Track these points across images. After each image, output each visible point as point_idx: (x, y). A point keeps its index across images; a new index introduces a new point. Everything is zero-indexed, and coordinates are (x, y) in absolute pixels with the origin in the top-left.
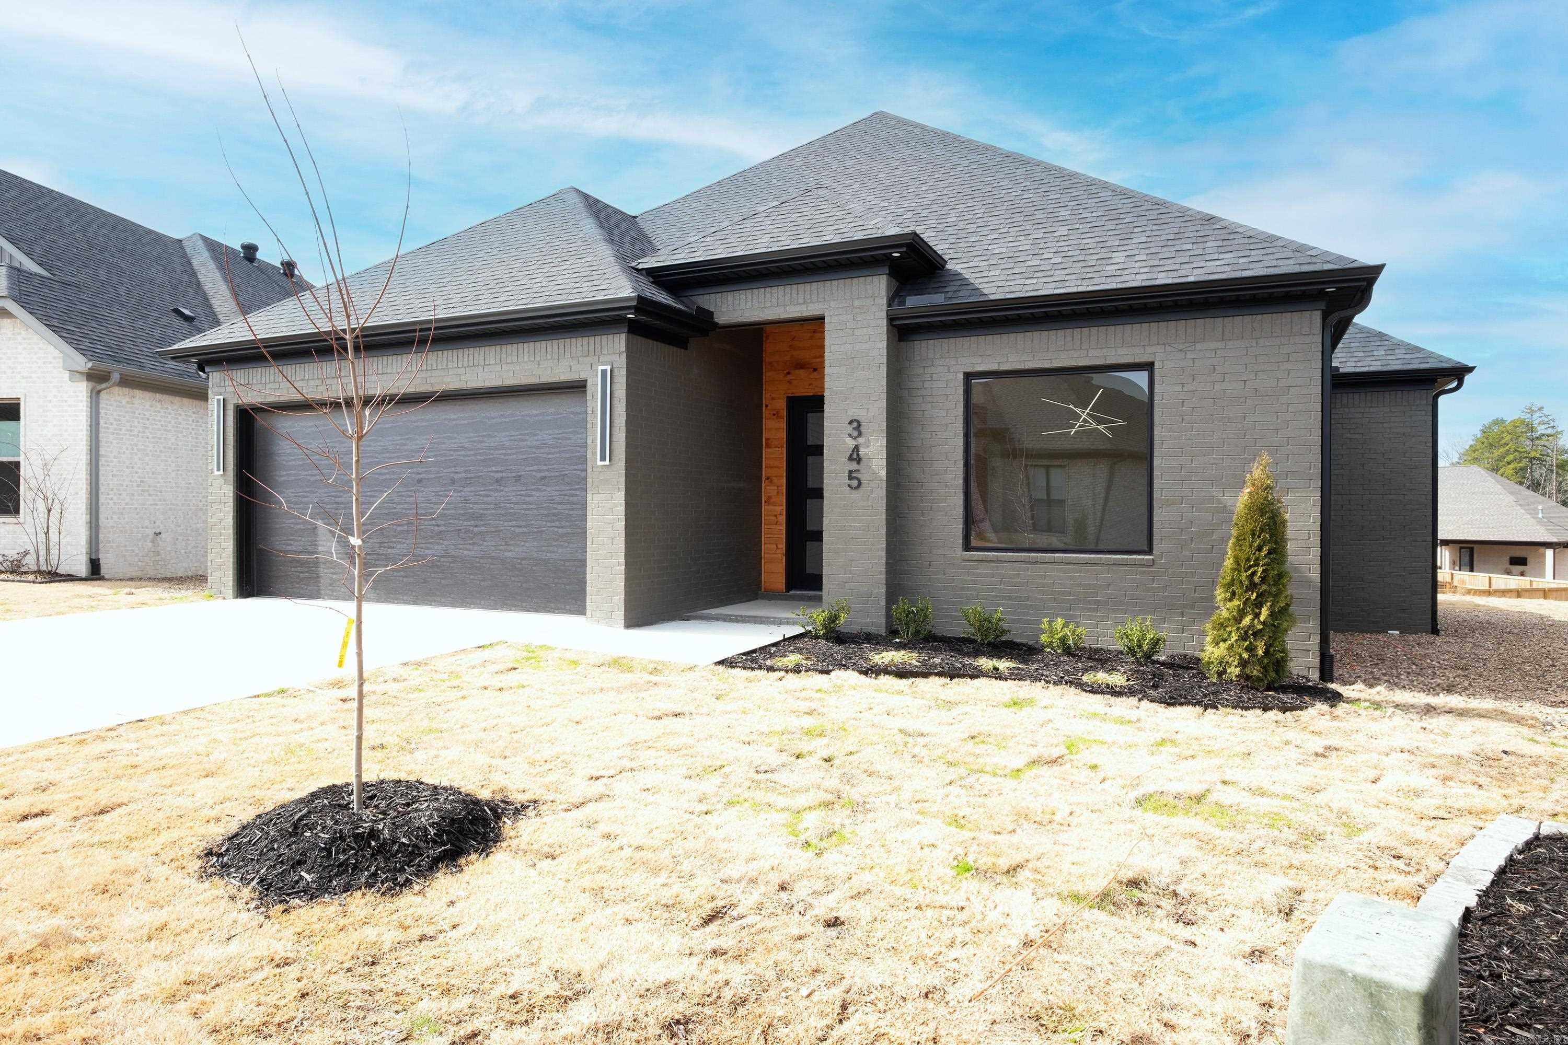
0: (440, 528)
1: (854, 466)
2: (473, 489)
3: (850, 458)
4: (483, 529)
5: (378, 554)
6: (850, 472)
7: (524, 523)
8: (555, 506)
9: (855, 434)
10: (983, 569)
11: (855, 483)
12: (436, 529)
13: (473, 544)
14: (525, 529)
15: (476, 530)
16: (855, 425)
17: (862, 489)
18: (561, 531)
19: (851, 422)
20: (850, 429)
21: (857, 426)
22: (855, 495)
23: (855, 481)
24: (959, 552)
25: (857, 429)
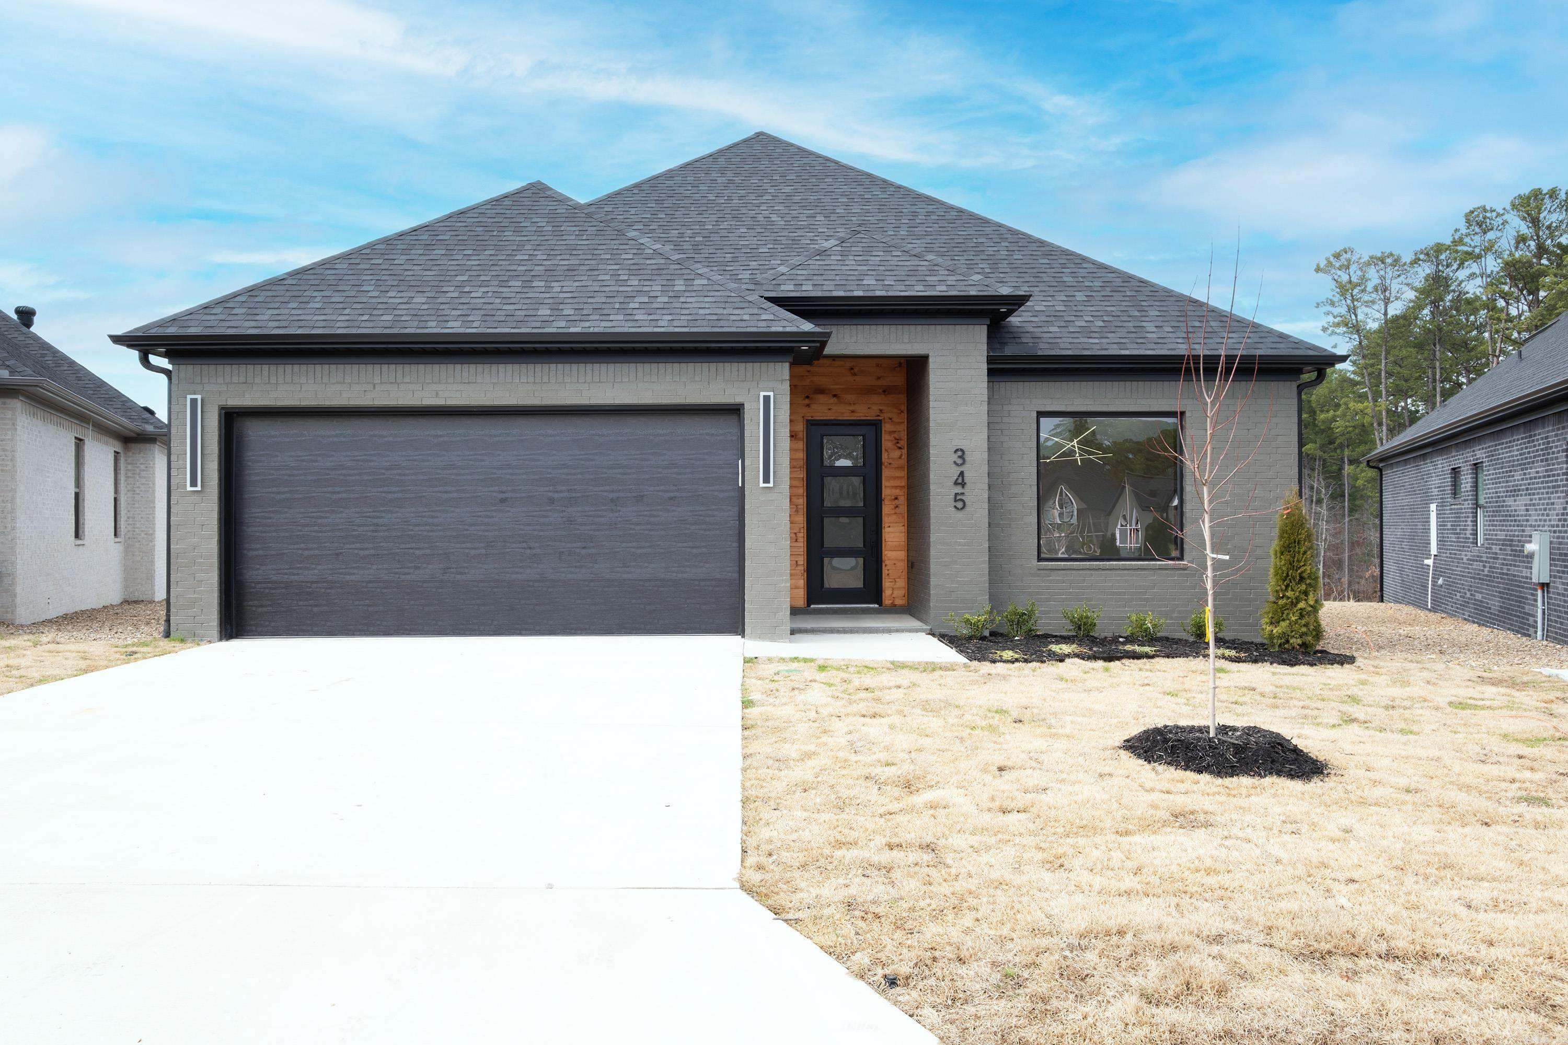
0: (534, 551)
1: (959, 489)
2: (579, 509)
3: (956, 483)
4: (594, 551)
5: (442, 581)
6: (956, 494)
7: (648, 544)
8: (688, 526)
9: (959, 461)
10: (1055, 576)
11: (960, 505)
12: (528, 551)
13: (581, 567)
14: (649, 550)
15: (584, 552)
16: (960, 453)
17: (967, 509)
18: (694, 551)
19: (956, 451)
20: (954, 457)
21: (961, 454)
22: (960, 515)
23: (960, 502)
24: (1034, 562)
25: (961, 457)
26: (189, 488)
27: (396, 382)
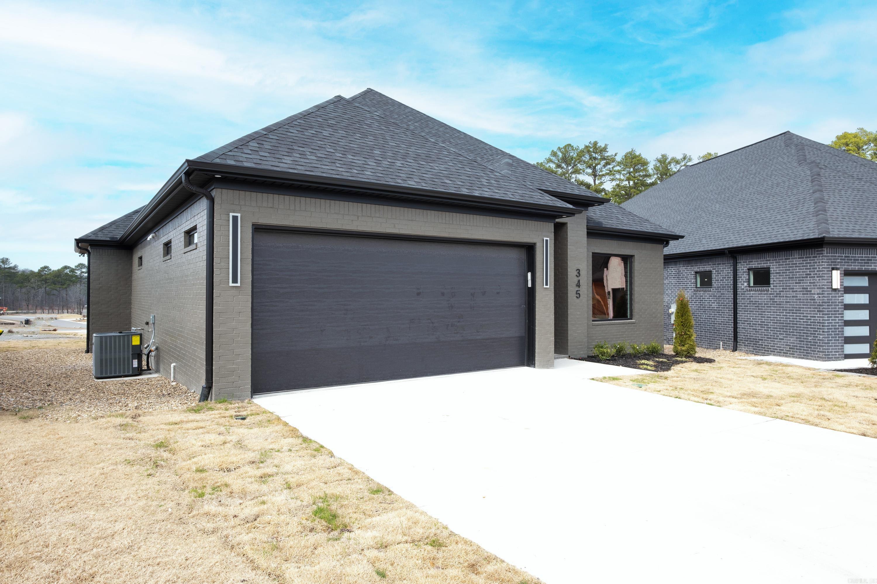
0: (434, 325)
2: (457, 299)
3: (577, 285)
4: (463, 323)
5: (385, 345)
6: (577, 291)
7: (488, 319)
8: (505, 308)
9: (578, 275)
11: (578, 296)
12: (431, 325)
13: (457, 333)
14: (488, 322)
15: (458, 324)
17: (581, 298)
18: (507, 322)
19: (577, 270)
20: (576, 273)
22: (578, 301)
25: (579, 273)
26: (231, 284)
27: (371, 217)
